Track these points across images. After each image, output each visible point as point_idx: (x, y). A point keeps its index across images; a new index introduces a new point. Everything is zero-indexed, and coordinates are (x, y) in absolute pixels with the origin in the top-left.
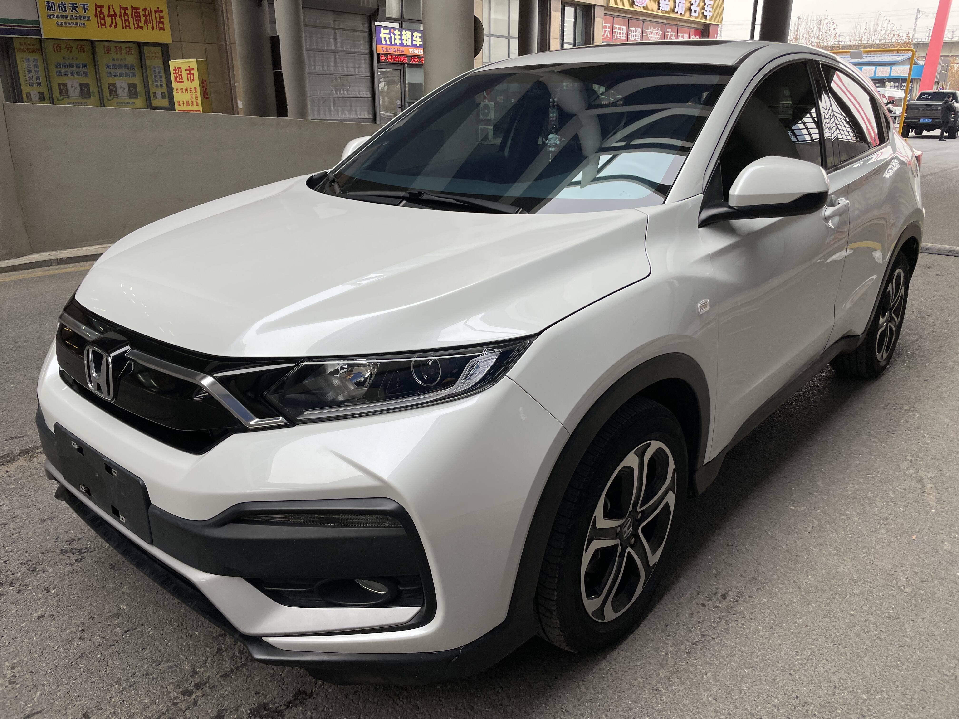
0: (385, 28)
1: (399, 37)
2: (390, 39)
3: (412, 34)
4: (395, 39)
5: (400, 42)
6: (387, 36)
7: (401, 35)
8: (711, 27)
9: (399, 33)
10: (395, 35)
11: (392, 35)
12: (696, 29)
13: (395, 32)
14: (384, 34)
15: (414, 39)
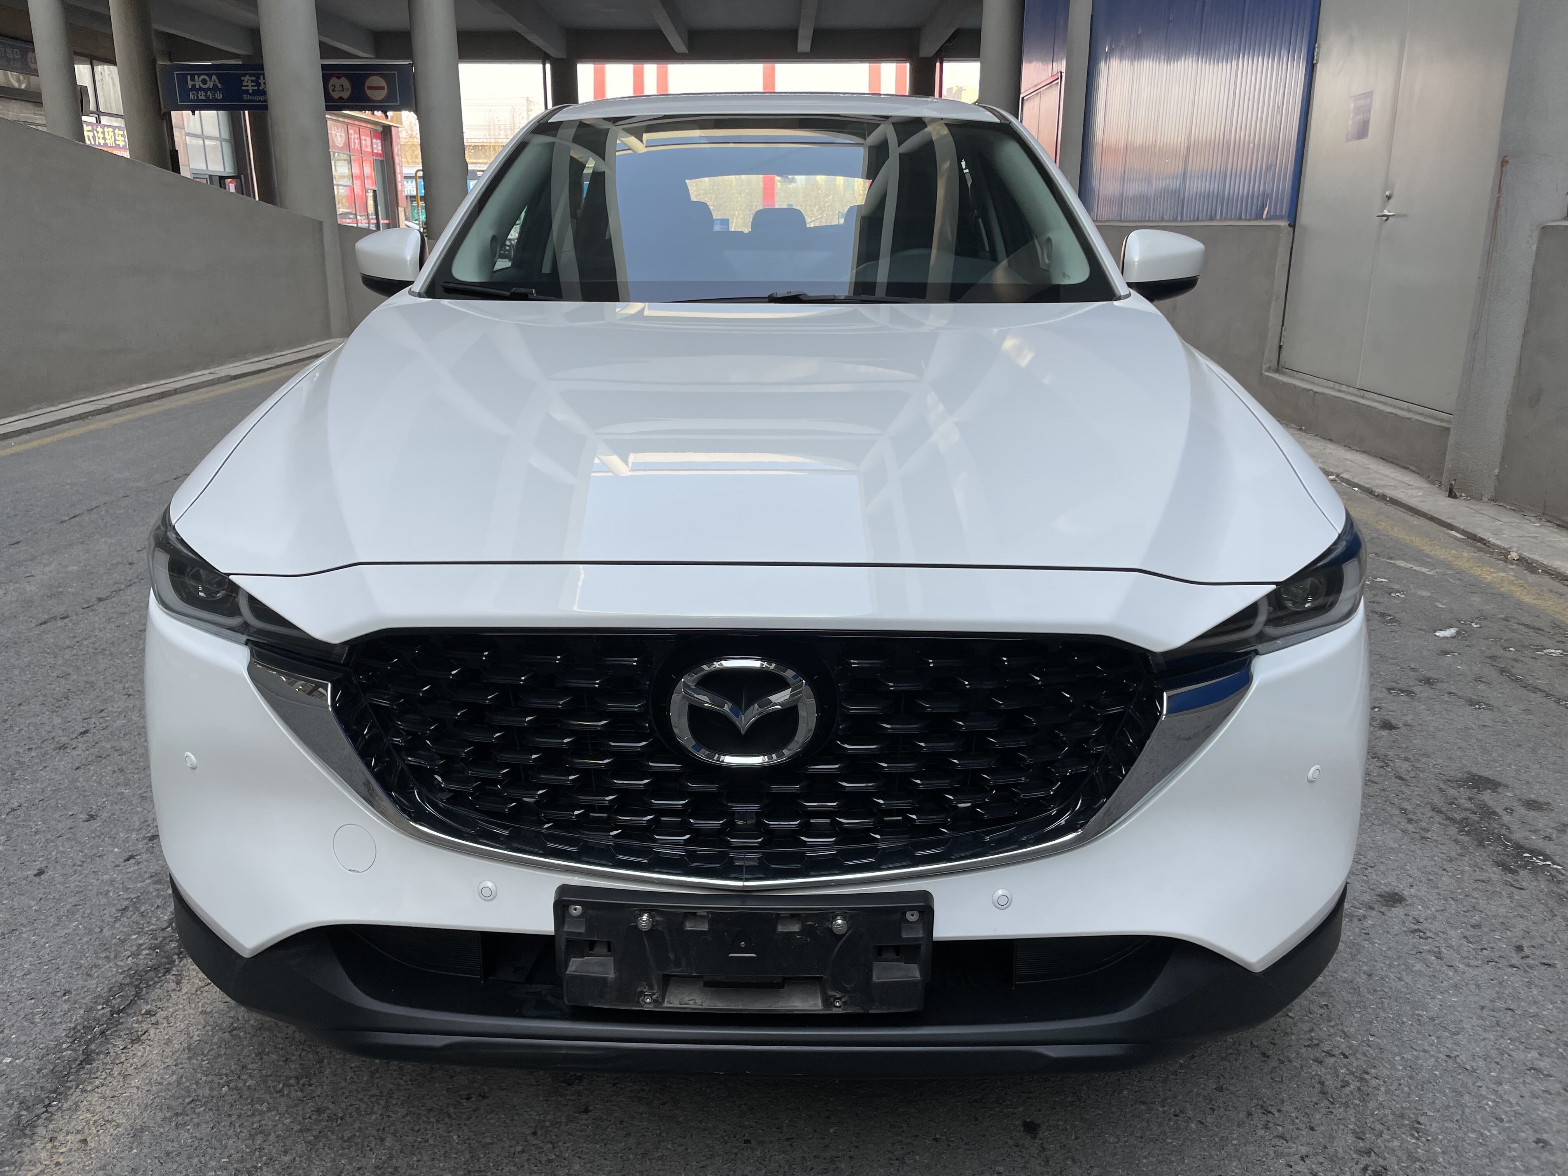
0: (88, 124)
1: (102, 136)
2: (94, 137)
3: (113, 132)
4: (99, 138)
5: (103, 141)
6: (91, 134)
7: (103, 133)
8: (393, 129)
9: (102, 130)
10: (98, 132)
11: (95, 132)
12: (375, 131)
13: (98, 129)
14: (88, 131)
15: (117, 138)
